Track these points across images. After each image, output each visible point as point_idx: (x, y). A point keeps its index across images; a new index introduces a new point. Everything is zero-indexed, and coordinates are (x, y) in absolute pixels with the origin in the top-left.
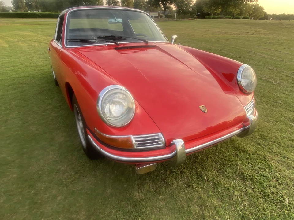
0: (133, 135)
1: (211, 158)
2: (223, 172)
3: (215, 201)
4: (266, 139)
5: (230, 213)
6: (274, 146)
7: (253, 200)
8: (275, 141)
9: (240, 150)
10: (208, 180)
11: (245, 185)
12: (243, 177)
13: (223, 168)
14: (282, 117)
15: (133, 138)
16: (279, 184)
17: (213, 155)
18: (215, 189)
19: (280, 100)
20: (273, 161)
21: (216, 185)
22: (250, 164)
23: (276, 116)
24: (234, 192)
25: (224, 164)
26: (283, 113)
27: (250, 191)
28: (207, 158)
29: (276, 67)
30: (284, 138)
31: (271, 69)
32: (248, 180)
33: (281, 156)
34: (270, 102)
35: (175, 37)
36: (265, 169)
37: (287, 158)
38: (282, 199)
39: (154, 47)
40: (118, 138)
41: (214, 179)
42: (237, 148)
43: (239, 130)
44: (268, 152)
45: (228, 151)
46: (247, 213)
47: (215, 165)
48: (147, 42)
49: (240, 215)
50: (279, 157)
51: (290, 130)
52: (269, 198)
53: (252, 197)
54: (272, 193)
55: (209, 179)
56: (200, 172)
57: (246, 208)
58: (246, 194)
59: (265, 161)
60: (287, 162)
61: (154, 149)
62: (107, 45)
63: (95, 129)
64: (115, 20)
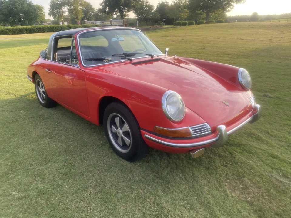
0: (190, 126)
15: (190, 129)
35: (167, 49)
39: (159, 60)
40: (180, 130)
43: (251, 118)
48: (152, 56)
61: (204, 136)
62: (123, 61)
63: (156, 127)
64: (118, 39)
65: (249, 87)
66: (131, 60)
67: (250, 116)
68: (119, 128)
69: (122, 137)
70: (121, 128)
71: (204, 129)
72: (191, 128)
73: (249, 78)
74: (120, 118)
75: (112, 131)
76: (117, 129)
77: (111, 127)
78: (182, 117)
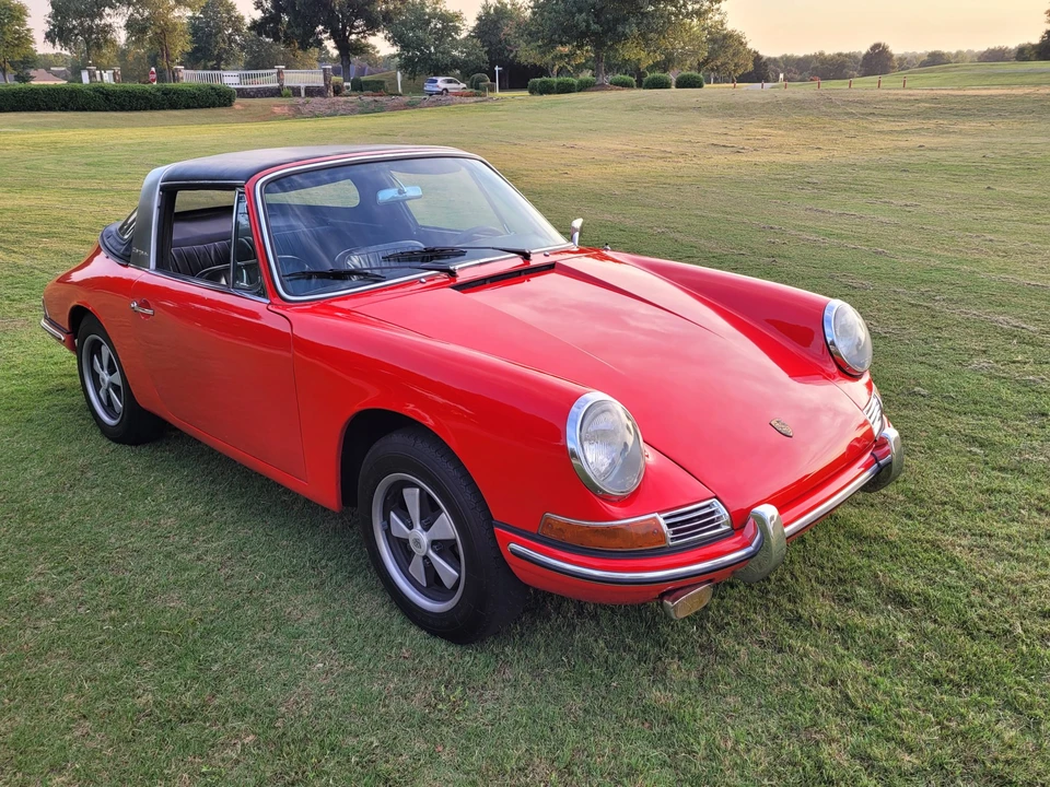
0: (660, 512)
1: (802, 573)
2: (847, 600)
3: (860, 666)
4: (922, 500)
5: (905, 682)
6: (947, 513)
7: (944, 644)
8: (945, 499)
9: (866, 538)
10: (819, 625)
11: (914, 616)
12: (901, 600)
13: (846, 591)
14: (940, 435)
15: (662, 520)
16: (991, 598)
17: (805, 563)
18: (846, 641)
19: (919, 385)
20: (958, 549)
21: (845, 632)
22: (905, 568)
23: (924, 434)
24: (895, 636)
25: (842, 581)
26: (941, 422)
27: (932, 626)
28: (792, 573)
29: (867, 277)
30: (965, 487)
31: (854, 285)
32: (915, 605)
33: (973, 535)
34: (892, 394)
36: (945, 571)
37: (990, 536)
38: (1007, 626)
39: (550, 268)
40: (627, 525)
41: (833, 620)
42: (858, 537)
43: (867, 474)
44: (938, 530)
45: (839, 547)
46: (943, 671)
47: (821, 588)
48: (526, 256)
49: (929, 679)
50: (969, 536)
51: (973, 464)
52: (979, 630)
53: (940, 637)
54: (982, 618)
55: (823, 623)
56: (791, 611)
57: (935, 662)
58: (925, 636)
59: (940, 553)
60: (993, 544)
61: (710, 542)
62: (424, 277)
63: (548, 518)
64: (401, 192)
65: (862, 366)
66: (452, 274)
67: (867, 466)
68: (419, 527)
69: (426, 558)
70: (426, 528)
71: (709, 519)
72: (665, 518)
73: (862, 333)
74: (422, 490)
75: (388, 532)
76: (411, 527)
77: (386, 518)
78: (632, 483)
